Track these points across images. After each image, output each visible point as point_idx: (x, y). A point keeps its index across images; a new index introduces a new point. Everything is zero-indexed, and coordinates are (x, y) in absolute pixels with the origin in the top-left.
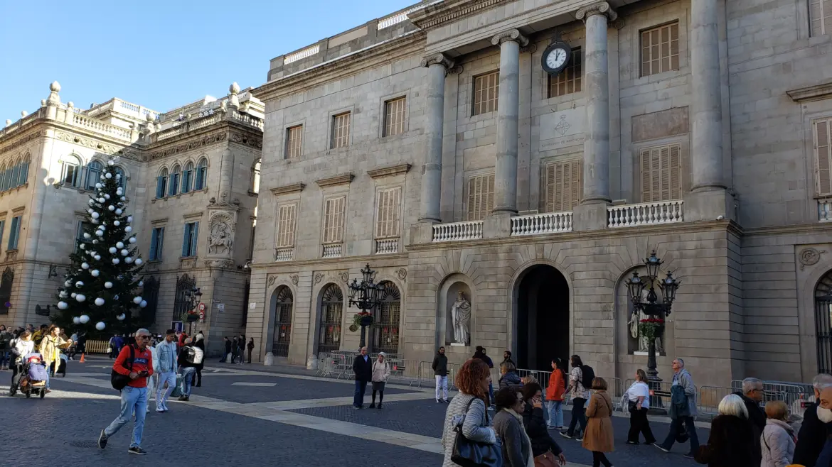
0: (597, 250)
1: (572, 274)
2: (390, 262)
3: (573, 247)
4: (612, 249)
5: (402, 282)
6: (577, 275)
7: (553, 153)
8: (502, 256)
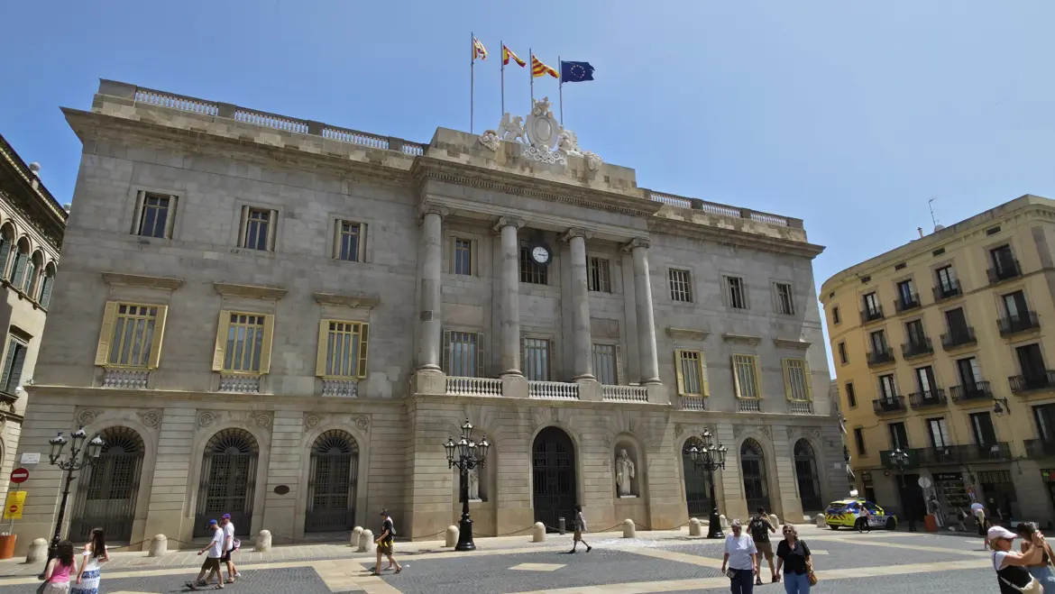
0: (597, 417)
1: (580, 435)
2: (345, 408)
3: (581, 414)
4: (608, 418)
5: (363, 433)
6: (585, 436)
7: (530, 329)
8: (522, 415)
